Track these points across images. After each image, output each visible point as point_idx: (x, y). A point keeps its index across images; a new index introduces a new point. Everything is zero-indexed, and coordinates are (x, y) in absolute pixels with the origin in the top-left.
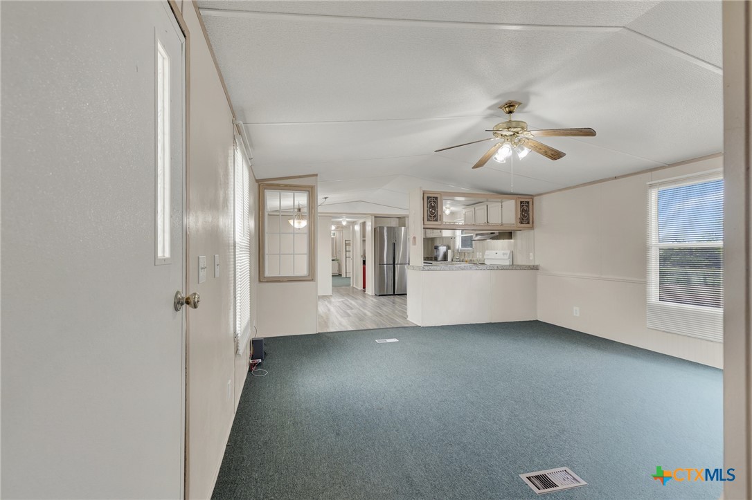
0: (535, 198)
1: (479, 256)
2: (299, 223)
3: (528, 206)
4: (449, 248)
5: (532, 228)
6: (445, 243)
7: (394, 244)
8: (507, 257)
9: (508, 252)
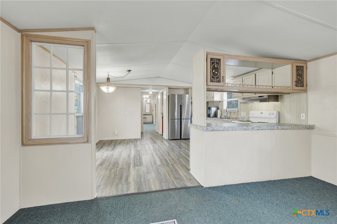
0: (308, 63)
1: (243, 114)
2: (108, 88)
3: (302, 71)
4: (218, 109)
5: (305, 91)
6: (215, 105)
7: (181, 106)
8: (274, 116)
9: (275, 112)
